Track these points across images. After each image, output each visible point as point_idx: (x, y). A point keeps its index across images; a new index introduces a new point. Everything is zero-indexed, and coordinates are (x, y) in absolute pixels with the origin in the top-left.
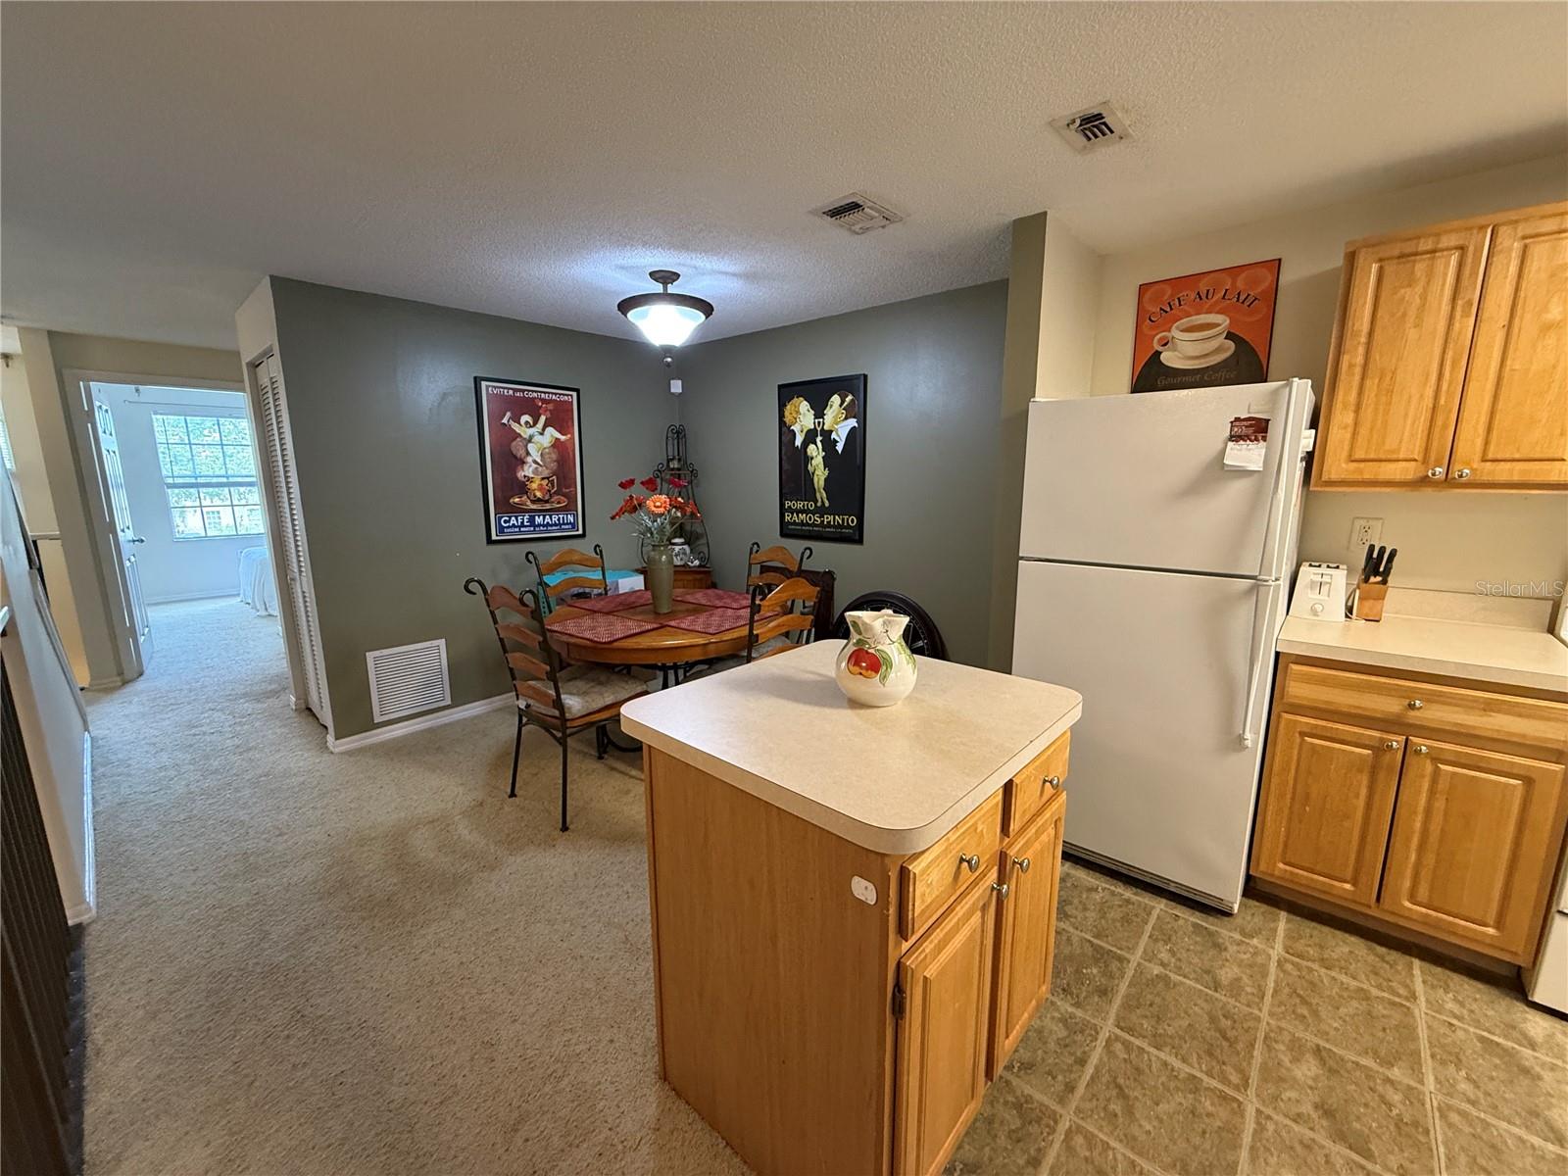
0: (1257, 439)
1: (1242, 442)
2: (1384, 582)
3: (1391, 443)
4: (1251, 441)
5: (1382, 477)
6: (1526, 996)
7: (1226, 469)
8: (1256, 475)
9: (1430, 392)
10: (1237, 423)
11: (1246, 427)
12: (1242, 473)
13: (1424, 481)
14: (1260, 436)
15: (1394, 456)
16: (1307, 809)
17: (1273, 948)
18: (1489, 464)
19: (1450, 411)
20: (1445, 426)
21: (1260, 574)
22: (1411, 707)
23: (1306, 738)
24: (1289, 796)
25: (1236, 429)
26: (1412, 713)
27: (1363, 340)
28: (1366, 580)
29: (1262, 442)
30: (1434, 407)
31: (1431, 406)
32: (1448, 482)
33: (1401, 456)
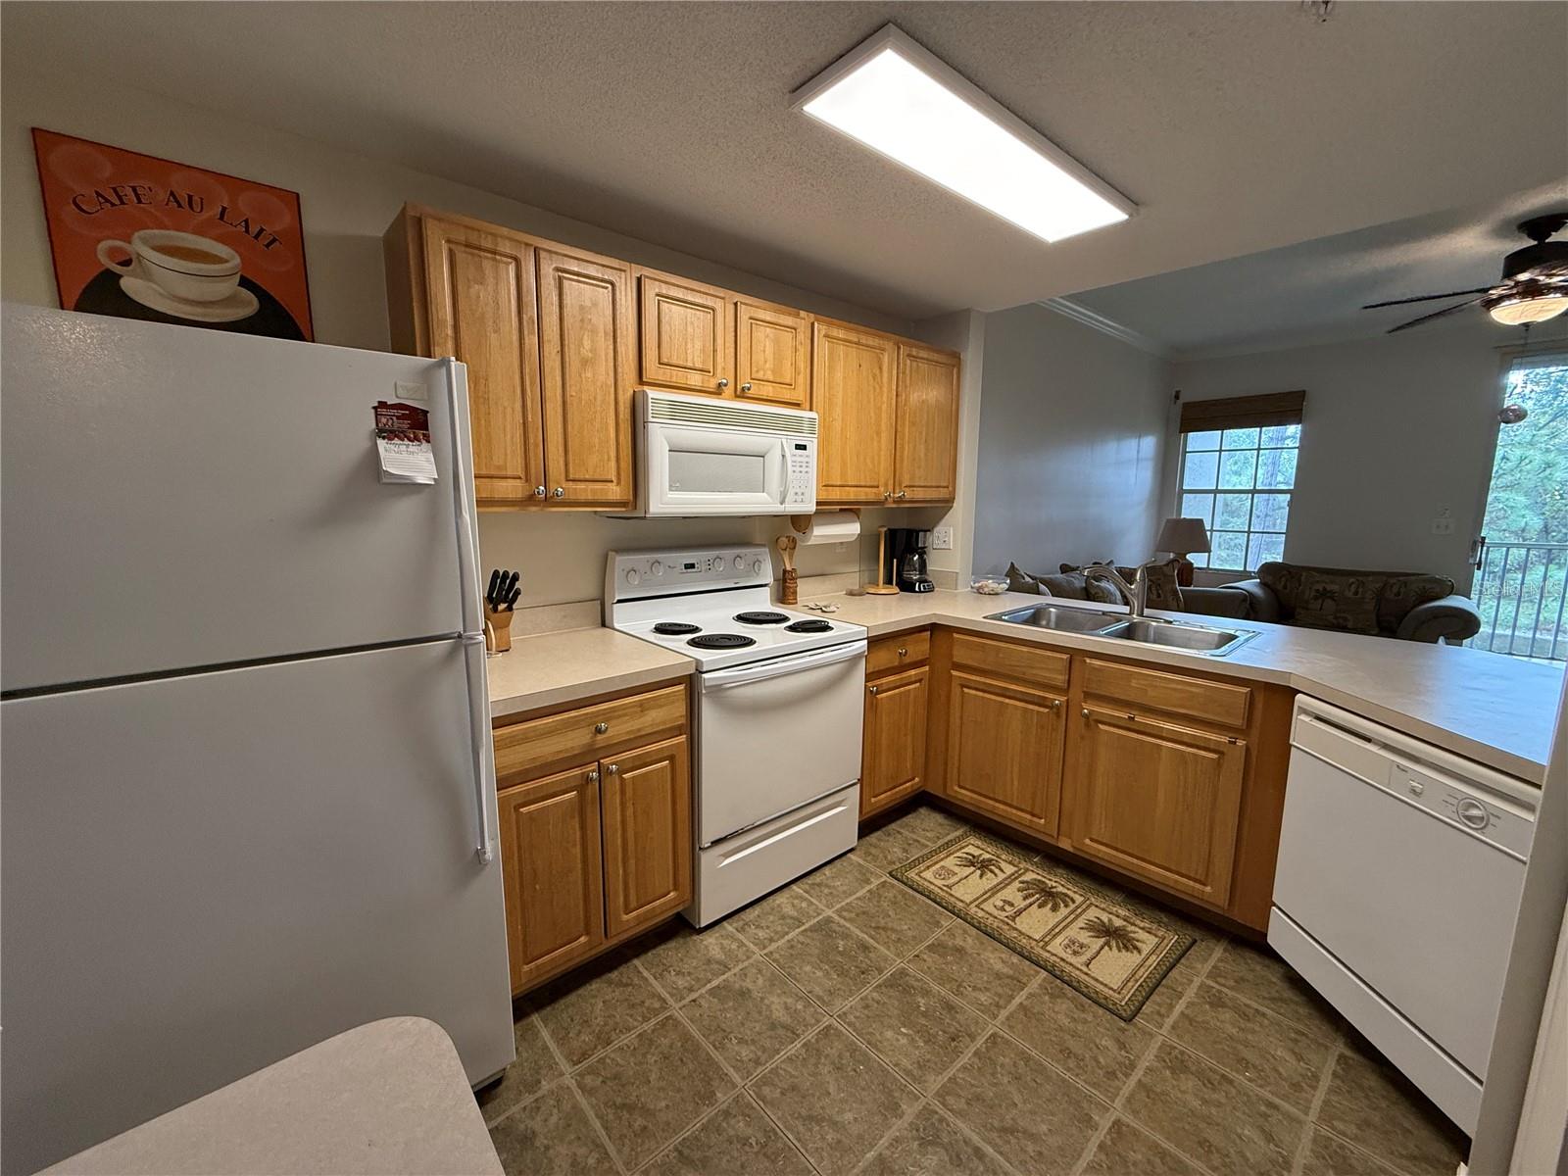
0: (416, 439)
1: (396, 441)
2: (510, 609)
3: (497, 461)
4: (409, 440)
5: (497, 496)
6: (695, 928)
7: (385, 480)
8: (427, 490)
9: (518, 405)
10: (384, 411)
11: (398, 418)
12: (408, 487)
13: (531, 499)
14: (420, 433)
15: (503, 473)
16: (537, 887)
17: (562, 1074)
18: (571, 483)
19: (537, 429)
20: (536, 445)
21: (465, 631)
22: (599, 731)
23: (521, 810)
24: (518, 886)
25: (384, 420)
26: (600, 737)
27: (450, 332)
28: (495, 610)
29: (425, 444)
30: (524, 423)
31: (521, 421)
32: (549, 501)
33: (509, 473)
